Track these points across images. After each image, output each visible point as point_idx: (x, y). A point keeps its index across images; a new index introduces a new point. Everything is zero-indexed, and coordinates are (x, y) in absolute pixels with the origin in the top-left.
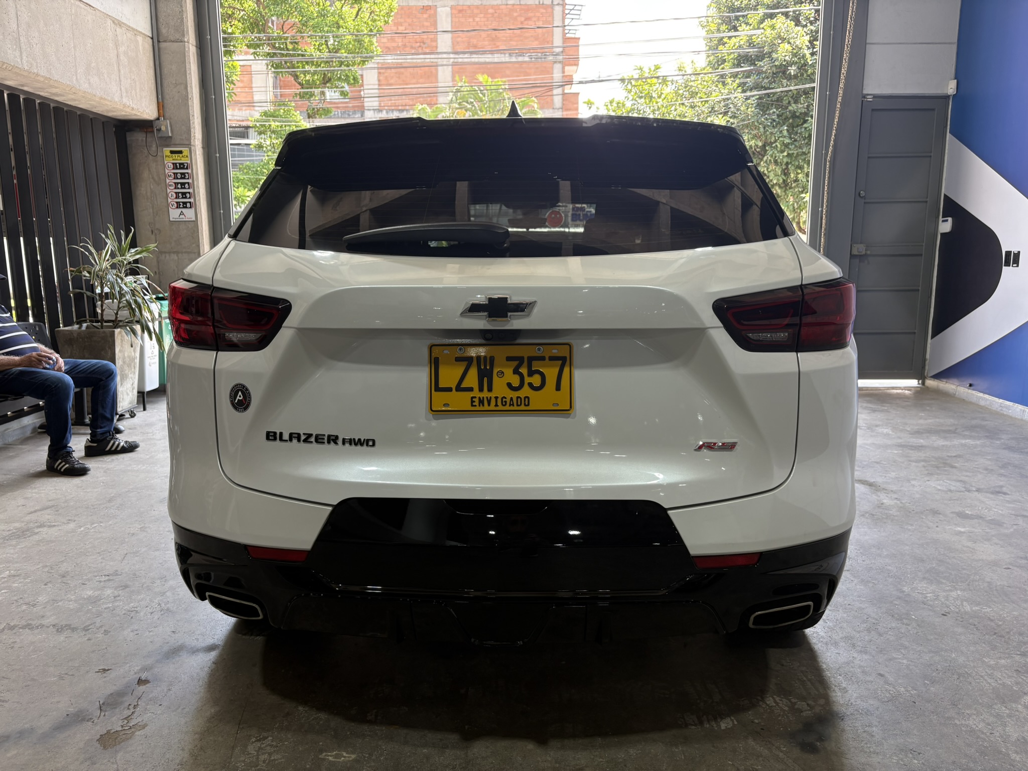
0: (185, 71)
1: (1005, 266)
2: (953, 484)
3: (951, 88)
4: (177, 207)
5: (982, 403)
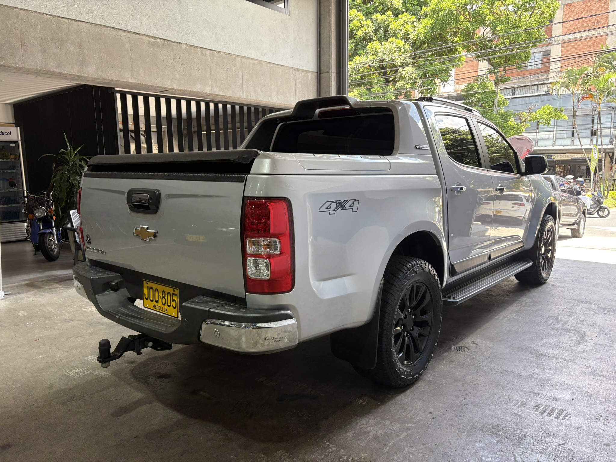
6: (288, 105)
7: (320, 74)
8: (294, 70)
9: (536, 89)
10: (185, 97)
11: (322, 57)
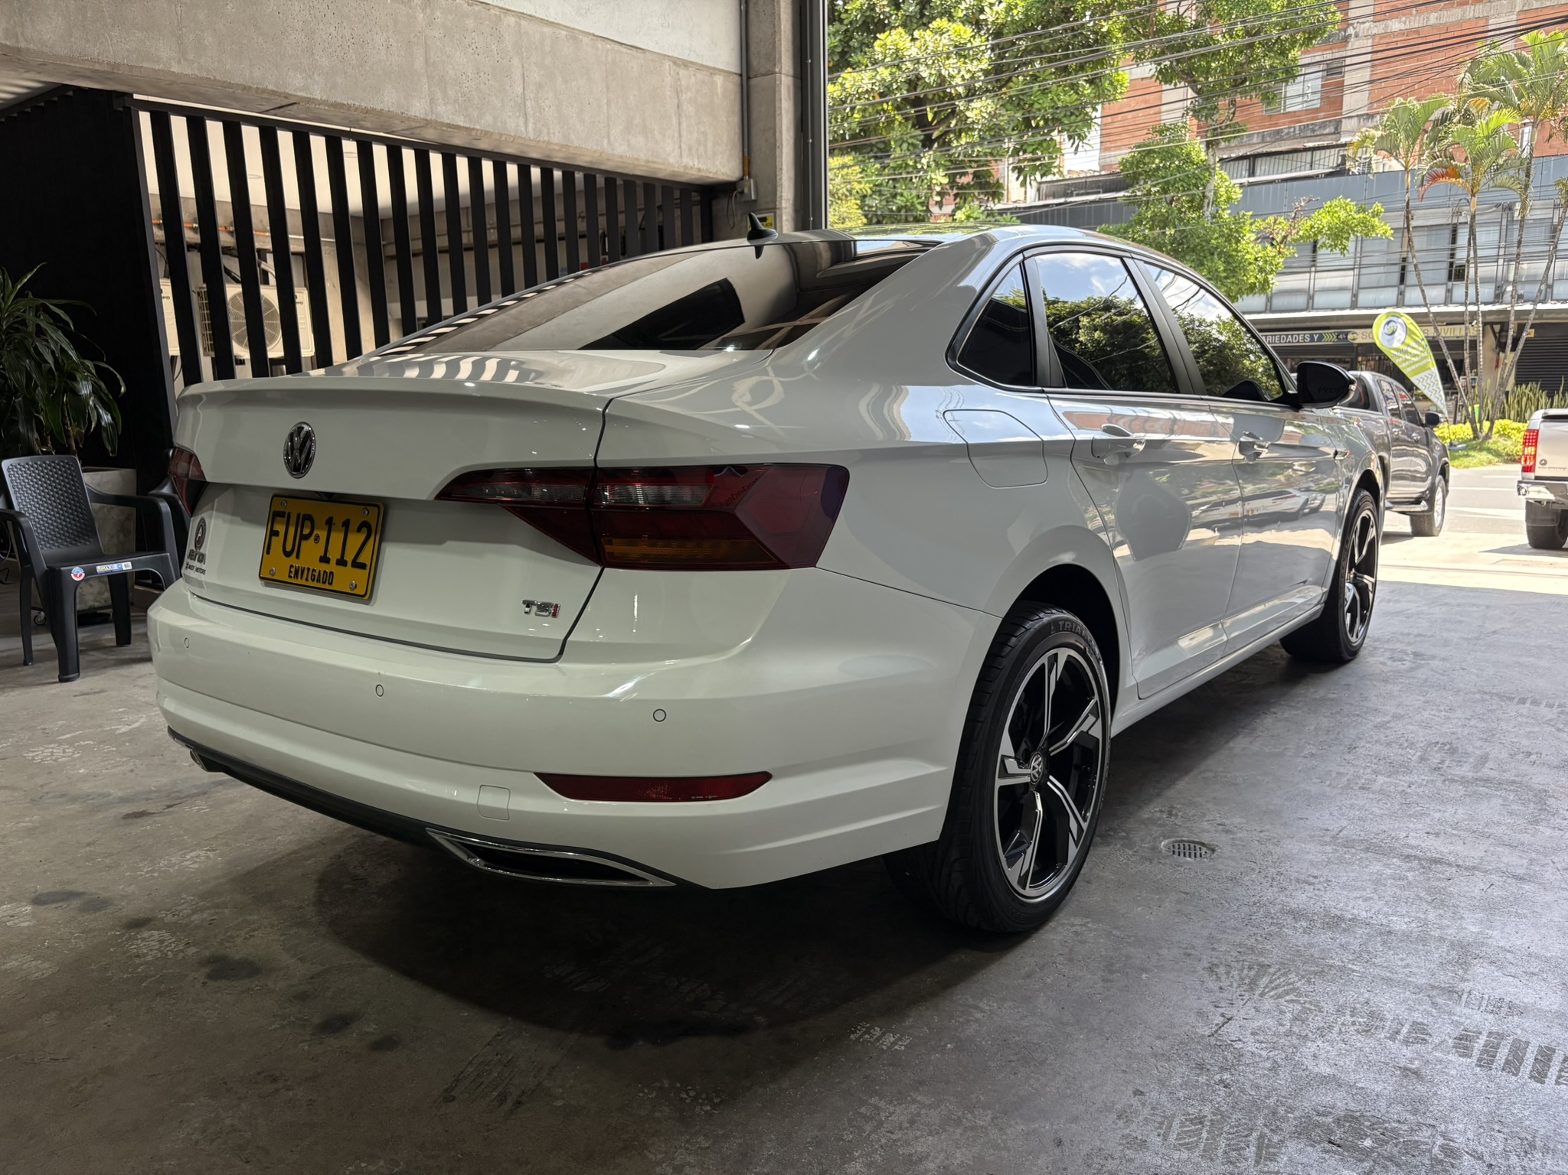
0: (775, 112)
6: (659, 163)
7: (749, 78)
8: (675, 63)
9: (1309, 161)
10: (353, 130)
11: (753, 29)
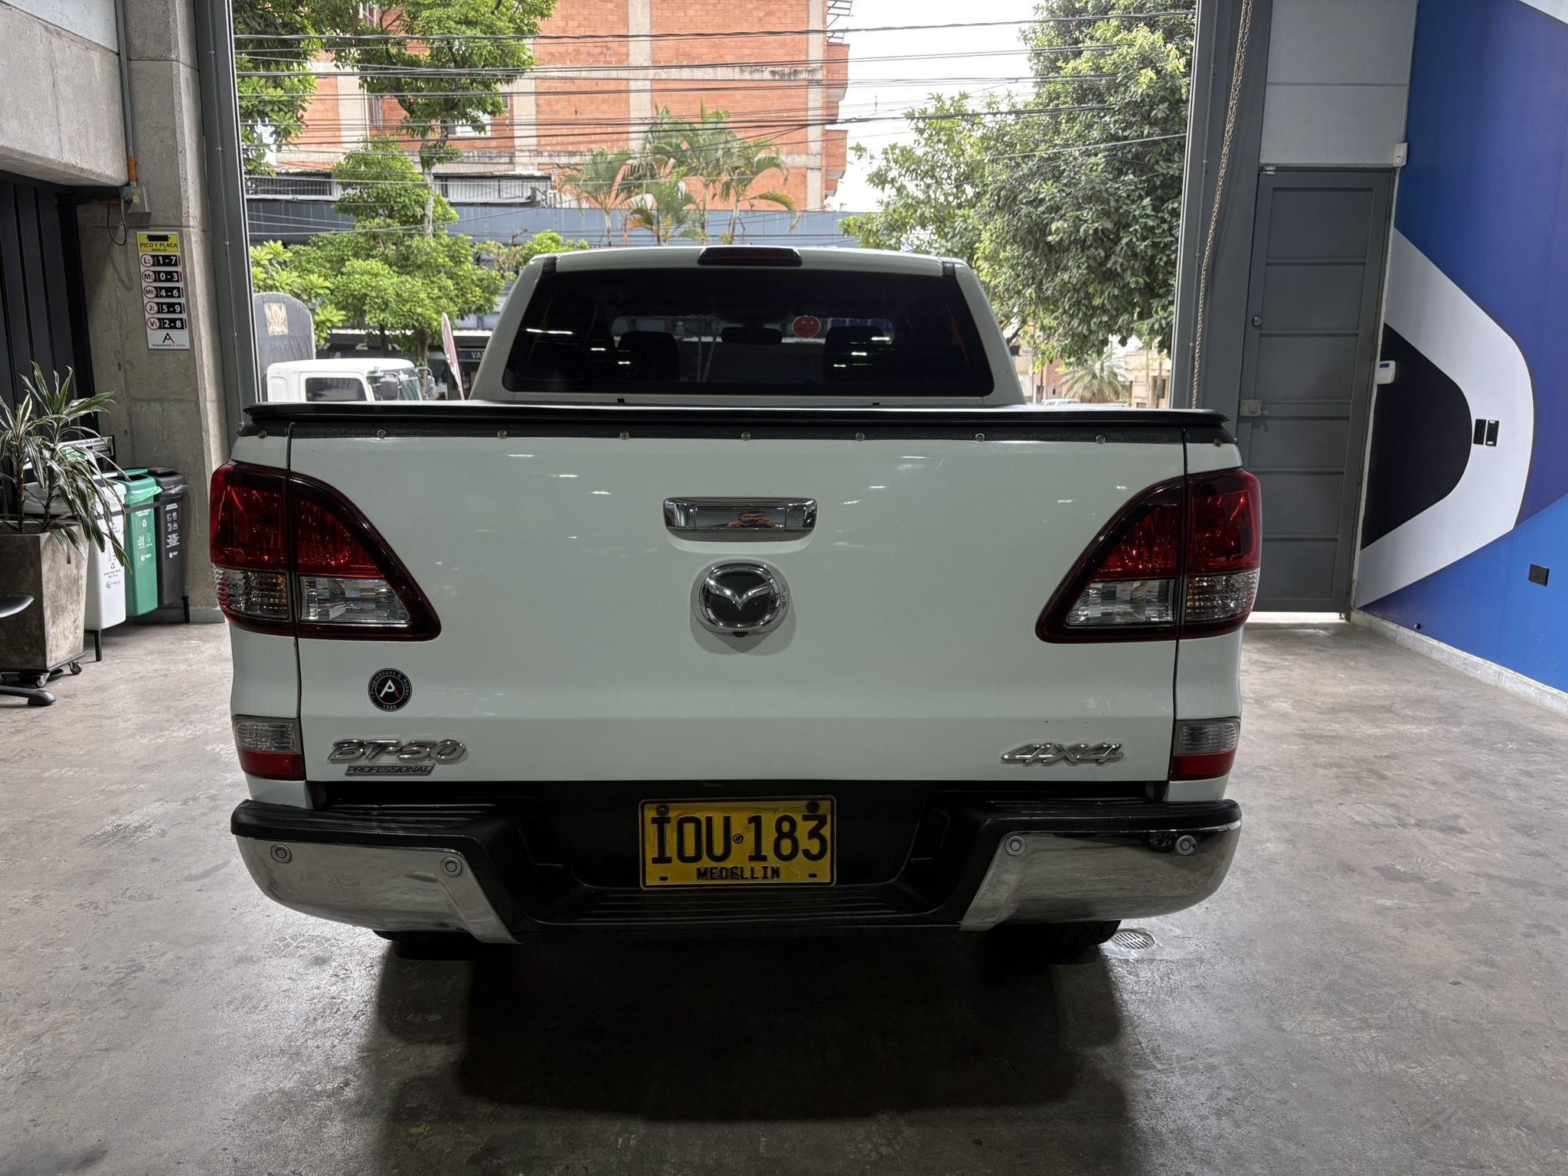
0: (173, 108)
1: (1475, 442)
2: (1380, 811)
3: (1398, 156)
4: (160, 328)
5: (1436, 656)
6: (36, 157)
7: (129, 59)
8: (46, 28)
9: (496, 188)
